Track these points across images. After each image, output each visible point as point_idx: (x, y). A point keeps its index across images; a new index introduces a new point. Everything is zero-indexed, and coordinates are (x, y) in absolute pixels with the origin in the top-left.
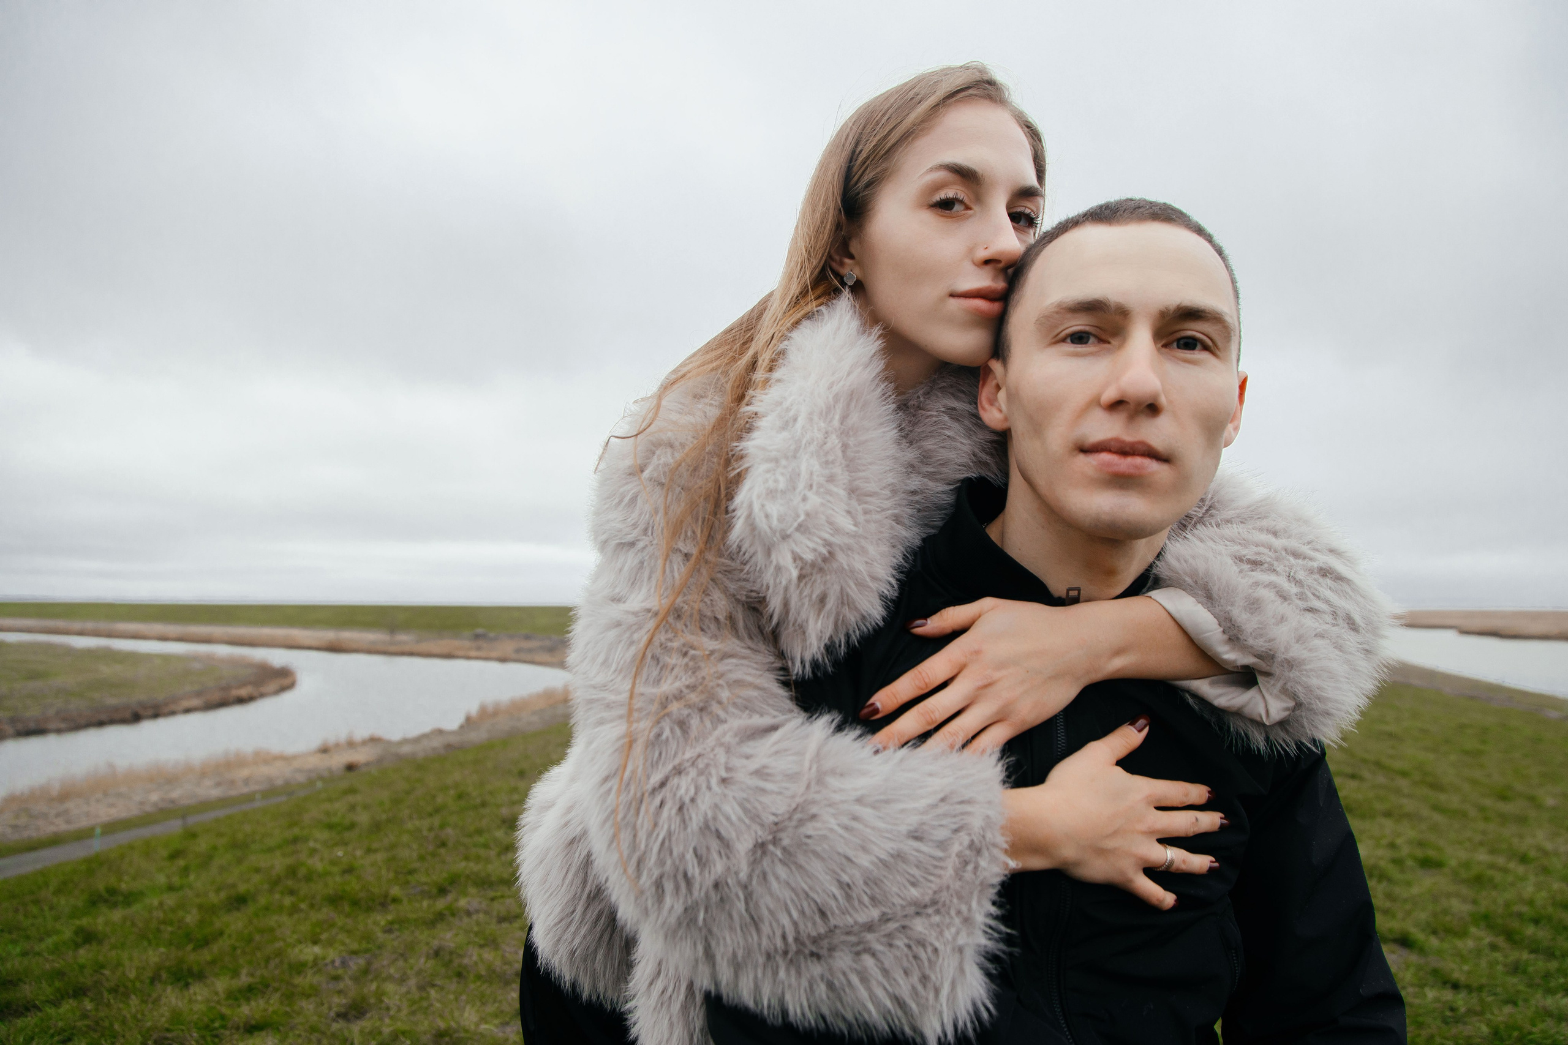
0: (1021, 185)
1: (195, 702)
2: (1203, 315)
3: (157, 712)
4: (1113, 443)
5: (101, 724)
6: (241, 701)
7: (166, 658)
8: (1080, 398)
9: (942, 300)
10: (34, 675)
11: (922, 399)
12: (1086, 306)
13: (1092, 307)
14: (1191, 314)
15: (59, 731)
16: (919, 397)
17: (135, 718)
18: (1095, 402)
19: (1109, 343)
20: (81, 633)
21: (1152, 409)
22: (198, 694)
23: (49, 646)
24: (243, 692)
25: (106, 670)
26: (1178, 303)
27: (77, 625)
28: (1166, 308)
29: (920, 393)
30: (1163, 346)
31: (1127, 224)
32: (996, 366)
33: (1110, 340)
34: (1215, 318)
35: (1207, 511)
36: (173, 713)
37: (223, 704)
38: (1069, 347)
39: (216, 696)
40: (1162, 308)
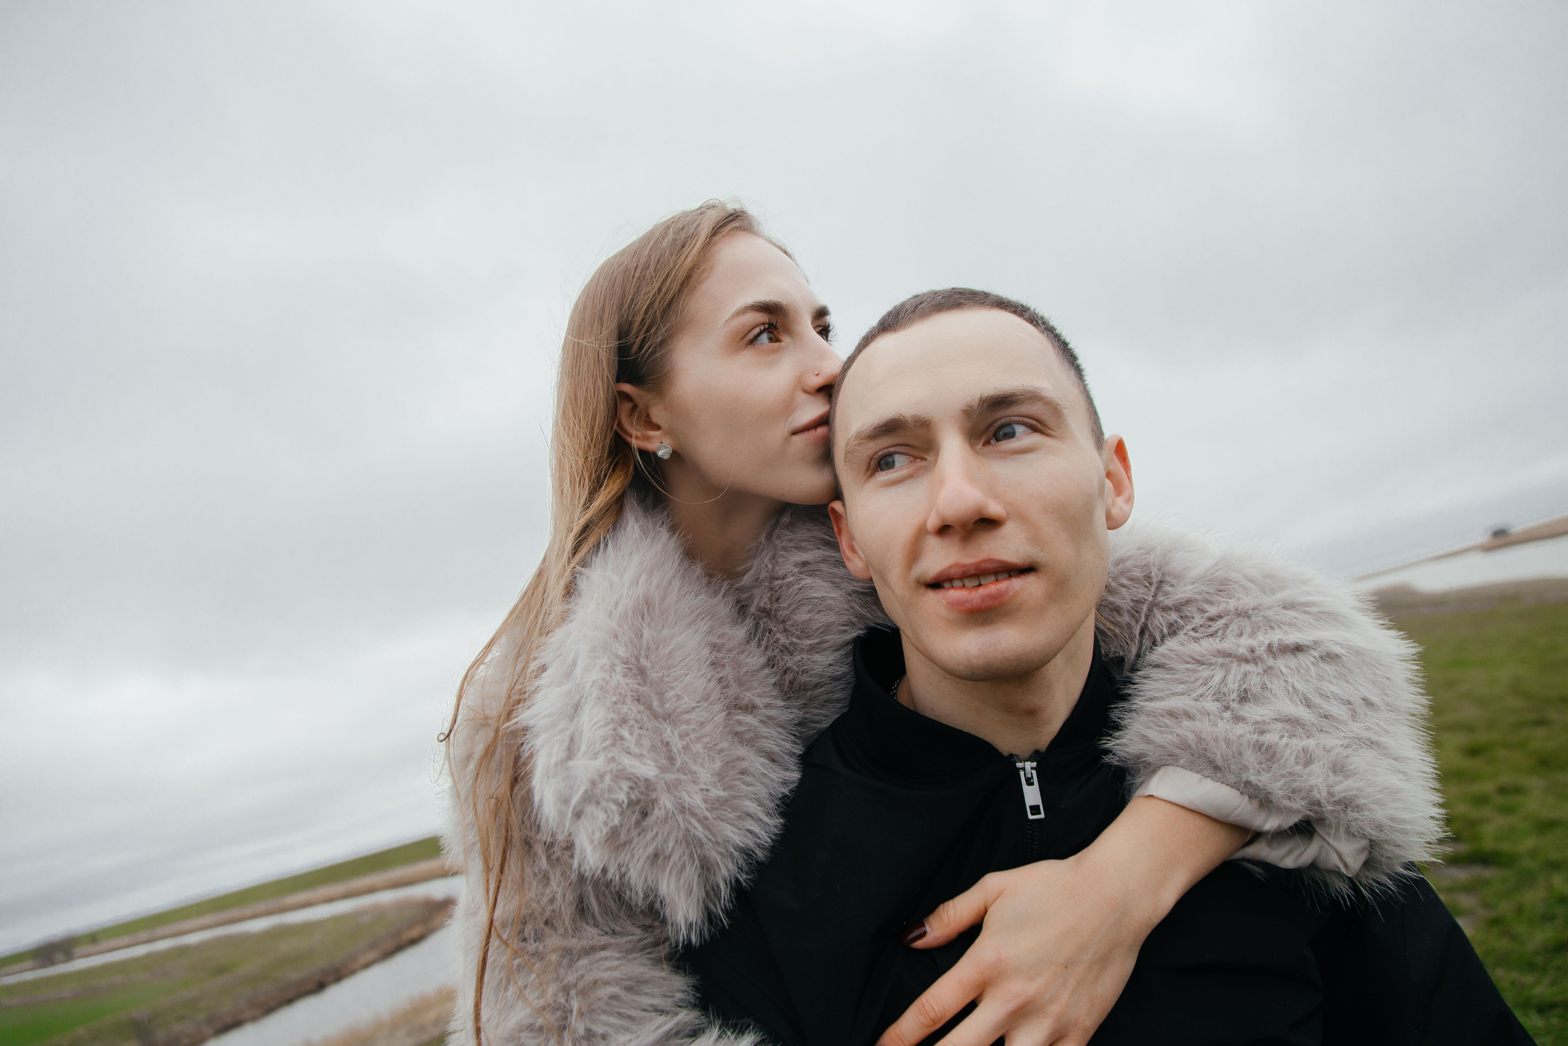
0: (818, 307)
1: (372, 955)
2: (1014, 399)
3: (337, 974)
4: (953, 571)
5: (289, 1001)
6: (414, 942)
7: (337, 920)
8: (904, 532)
9: (787, 441)
10: (220, 970)
11: (770, 566)
12: (883, 428)
13: (891, 427)
14: (1000, 402)
15: (254, 1019)
16: (766, 566)
17: (320, 986)
18: (921, 533)
19: (926, 459)
20: (255, 916)
21: (986, 523)
22: (373, 946)
23: (229, 940)
24: (414, 933)
25: (285, 947)
26: (978, 396)
27: (248, 911)
28: (968, 405)
29: (767, 560)
30: (984, 445)
31: (910, 325)
32: (837, 506)
33: (925, 456)
34: (1034, 397)
35: (1158, 588)
36: (353, 972)
37: (399, 948)
38: (884, 476)
39: (389, 945)
40: (963, 407)
